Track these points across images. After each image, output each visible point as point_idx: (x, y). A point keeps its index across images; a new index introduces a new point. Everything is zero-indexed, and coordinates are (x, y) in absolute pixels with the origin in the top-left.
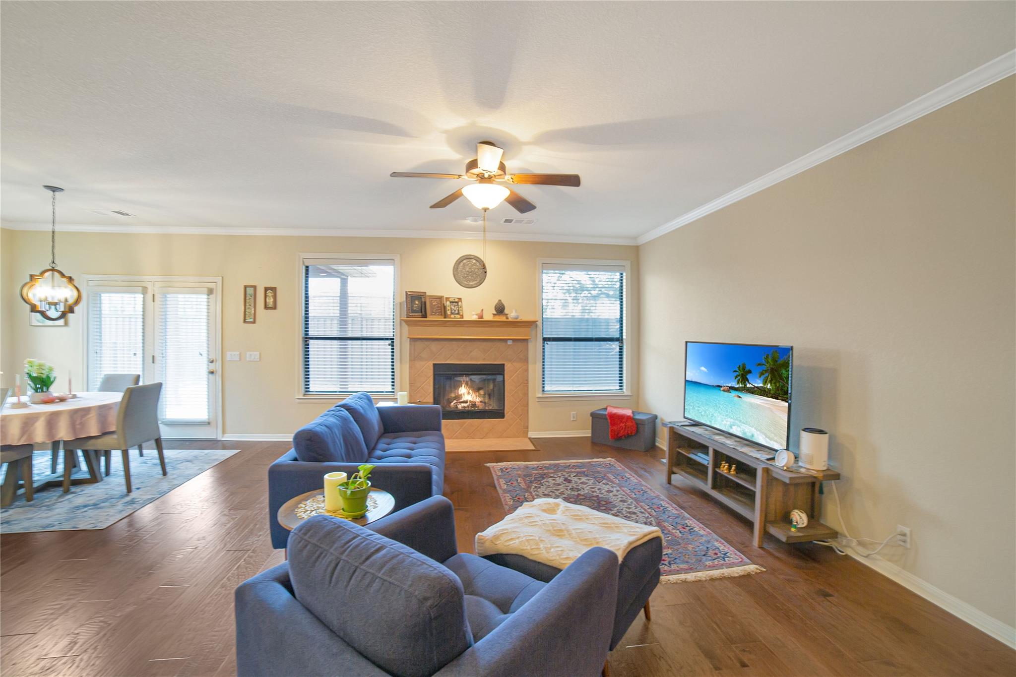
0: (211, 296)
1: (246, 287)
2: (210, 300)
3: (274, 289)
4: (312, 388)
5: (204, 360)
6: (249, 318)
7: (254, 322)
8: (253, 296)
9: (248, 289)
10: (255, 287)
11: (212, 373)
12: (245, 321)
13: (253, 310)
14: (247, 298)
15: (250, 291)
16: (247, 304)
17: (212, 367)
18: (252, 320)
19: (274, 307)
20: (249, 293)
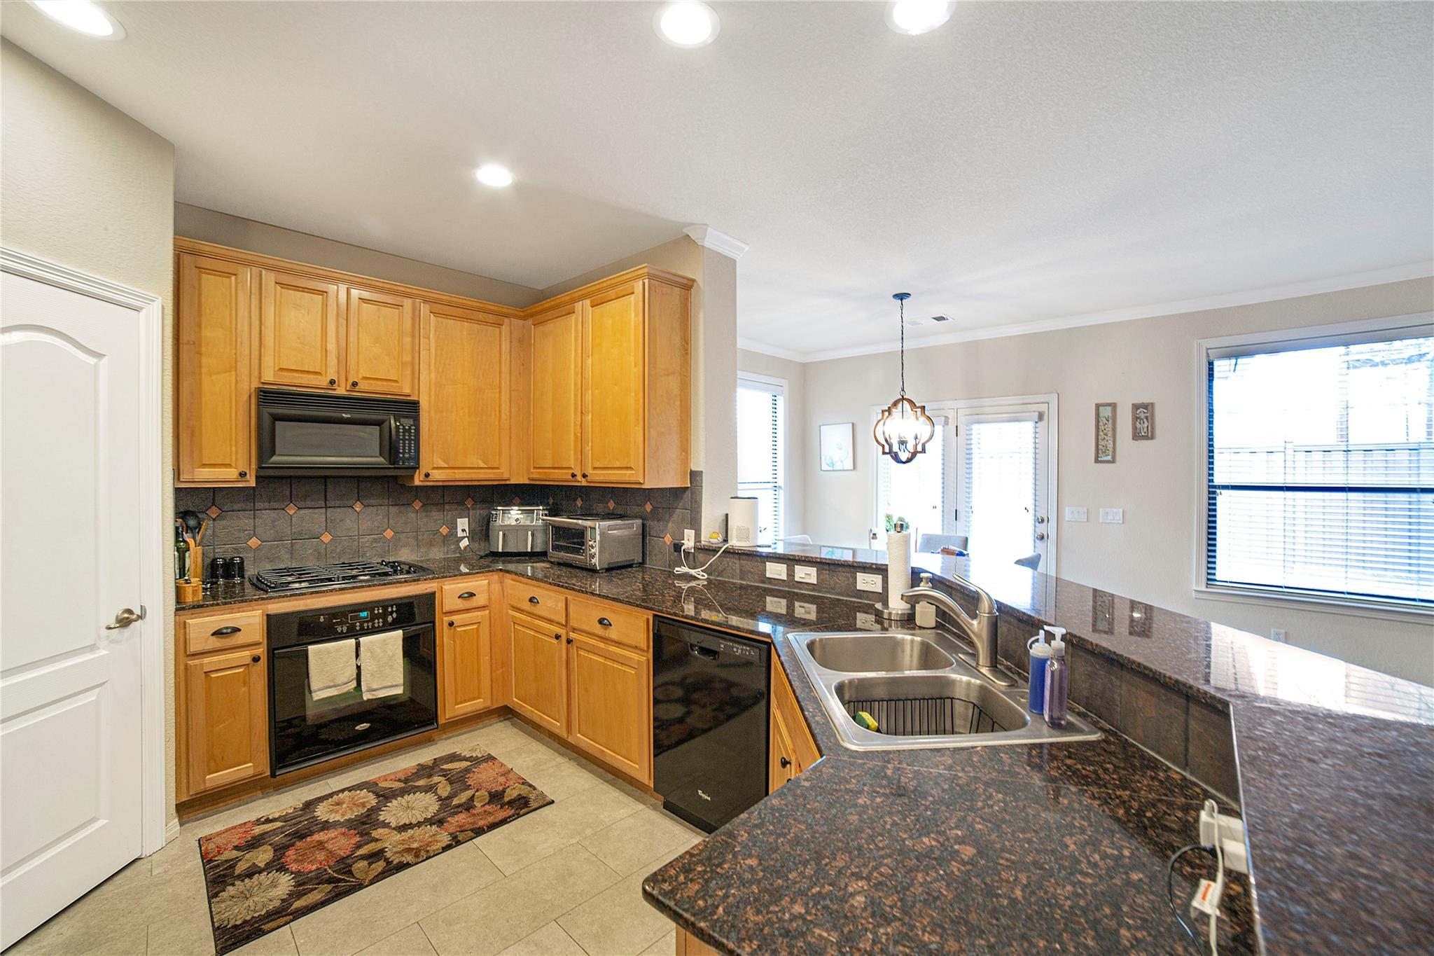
0: (1040, 424)
1: (1098, 406)
2: (1037, 430)
3: (1148, 407)
4: (1221, 574)
5: (1029, 519)
6: (1104, 452)
7: (1113, 461)
8: (1110, 421)
9: (1101, 409)
10: (1113, 406)
11: (1042, 538)
12: (1097, 461)
13: (1111, 442)
14: (1101, 424)
15: (1105, 412)
16: (1101, 433)
17: (1042, 529)
18: (1109, 458)
19: (1150, 436)
20: (1104, 418)
